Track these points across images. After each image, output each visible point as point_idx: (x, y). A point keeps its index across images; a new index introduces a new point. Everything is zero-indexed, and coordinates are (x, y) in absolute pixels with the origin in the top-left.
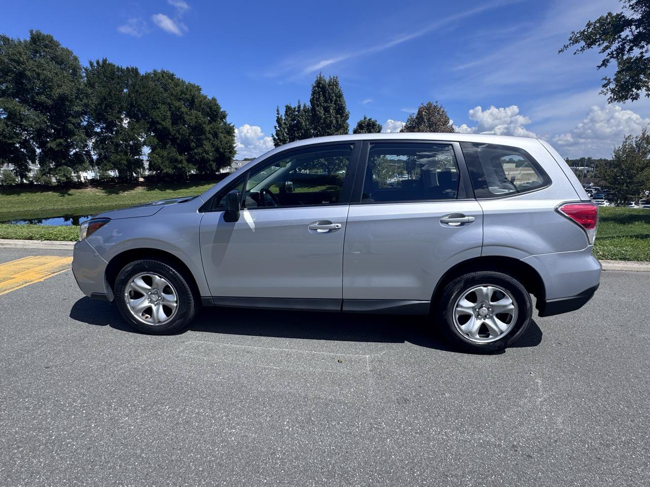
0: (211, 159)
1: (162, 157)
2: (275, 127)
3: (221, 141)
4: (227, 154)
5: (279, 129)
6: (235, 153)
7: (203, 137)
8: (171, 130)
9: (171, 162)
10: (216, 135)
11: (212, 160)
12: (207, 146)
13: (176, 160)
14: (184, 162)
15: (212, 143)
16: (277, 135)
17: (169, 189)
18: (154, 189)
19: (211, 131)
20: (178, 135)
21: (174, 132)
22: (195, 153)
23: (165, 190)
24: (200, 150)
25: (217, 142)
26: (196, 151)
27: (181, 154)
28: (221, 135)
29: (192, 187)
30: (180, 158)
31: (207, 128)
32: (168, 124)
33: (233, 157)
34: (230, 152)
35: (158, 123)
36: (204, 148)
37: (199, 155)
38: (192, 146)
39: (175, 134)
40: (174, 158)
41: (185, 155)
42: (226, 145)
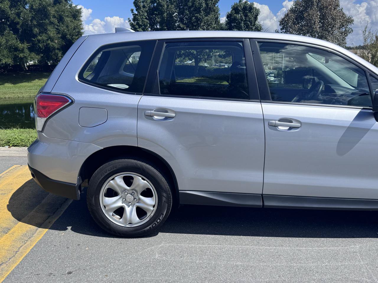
0: (56, 47)
2: (132, 11)
3: (67, 27)
5: (136, 13)
7: (47, 21)
8: (10, 13)
9: (10, 52)
10: (61, 19)
11: (58, 49)
12: (52, 32)
13: (16, 49)
14: (26, 51)
15: (57, 29)
16: (134, 19)
17: (7, 82)
19: (56, 15)
20: (17, 20)
21: (14, 16)
22: (38, 40)
23: (3, 84)
24: (44, 37)
25: (63, 28)
26: (39, 38)
27: (22, 42)
28: (68, 20)
29: (34, 79)
30: (20, 46)
31: (52, 11)
36: (48, 34)
37: (43, 42)
38: (35, 32)
39: (15, 18)
40: (14, 46)
41: (27, 43)
42: (74, 31)
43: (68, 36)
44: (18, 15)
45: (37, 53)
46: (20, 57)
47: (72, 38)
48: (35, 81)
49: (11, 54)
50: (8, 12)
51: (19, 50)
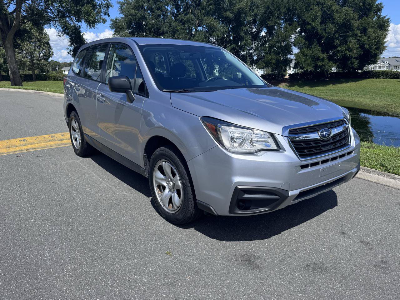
0: (354, 56)
1: (306, 56)
3: (369, 38)
4: (373, 51)
6: (384, 49)
7: (351, 33)
8: (319, 29)
9: (313, 61)
10: (364, 31)
11: (355, 58)
12: (353, 43)
13: (318, 59)
14: (326, 61)
15: (359, 40)
17: (307, 86)
18: (294, 86)
19: (360, 27)
20: (324, 34)
21: (322, 31)
22: (337, 51)
23: (303, 87)
24: (343, 48)
25: (364, 39)
26: (339, 48)
27: (323, 52)
28: (370, 31)
29: (329, 84)
30: (321, 56)
31: (356, 24)
32: (316, 24)
33: (381, 53)
34: (378, 48)
35: (308, 24)
36: (348, 45)
37: (342, 52)
38: (335, 44)
39: (322, 33)
40: (317, 56)
41: (327, 54)
42: (374, 41)
43: (367, 46)
44: (325, 29)
45: (335, 61)
46: (319, 65)
47: (370, 47)
48: (329, 86)
49: (313, 62)
50: (318, 29)
51: (320, 60)
